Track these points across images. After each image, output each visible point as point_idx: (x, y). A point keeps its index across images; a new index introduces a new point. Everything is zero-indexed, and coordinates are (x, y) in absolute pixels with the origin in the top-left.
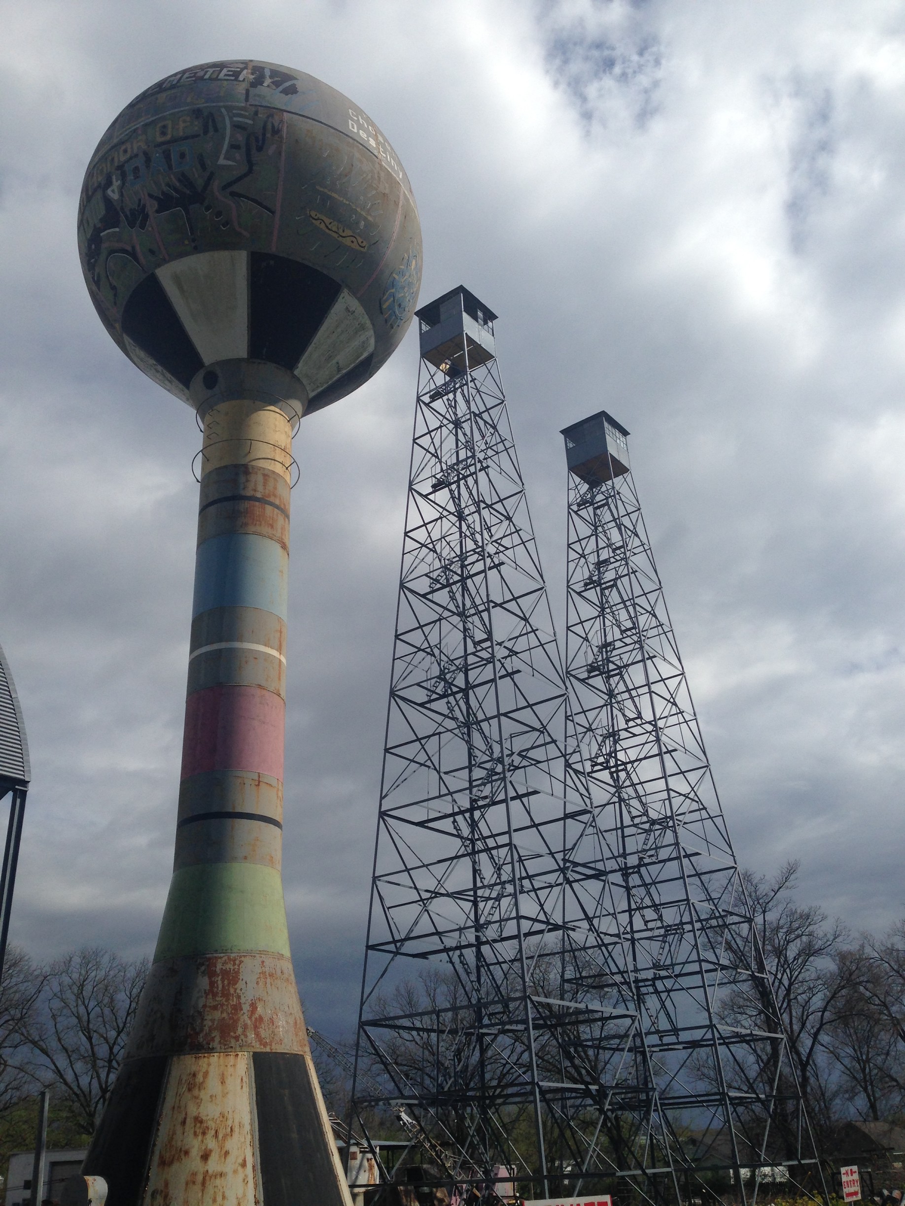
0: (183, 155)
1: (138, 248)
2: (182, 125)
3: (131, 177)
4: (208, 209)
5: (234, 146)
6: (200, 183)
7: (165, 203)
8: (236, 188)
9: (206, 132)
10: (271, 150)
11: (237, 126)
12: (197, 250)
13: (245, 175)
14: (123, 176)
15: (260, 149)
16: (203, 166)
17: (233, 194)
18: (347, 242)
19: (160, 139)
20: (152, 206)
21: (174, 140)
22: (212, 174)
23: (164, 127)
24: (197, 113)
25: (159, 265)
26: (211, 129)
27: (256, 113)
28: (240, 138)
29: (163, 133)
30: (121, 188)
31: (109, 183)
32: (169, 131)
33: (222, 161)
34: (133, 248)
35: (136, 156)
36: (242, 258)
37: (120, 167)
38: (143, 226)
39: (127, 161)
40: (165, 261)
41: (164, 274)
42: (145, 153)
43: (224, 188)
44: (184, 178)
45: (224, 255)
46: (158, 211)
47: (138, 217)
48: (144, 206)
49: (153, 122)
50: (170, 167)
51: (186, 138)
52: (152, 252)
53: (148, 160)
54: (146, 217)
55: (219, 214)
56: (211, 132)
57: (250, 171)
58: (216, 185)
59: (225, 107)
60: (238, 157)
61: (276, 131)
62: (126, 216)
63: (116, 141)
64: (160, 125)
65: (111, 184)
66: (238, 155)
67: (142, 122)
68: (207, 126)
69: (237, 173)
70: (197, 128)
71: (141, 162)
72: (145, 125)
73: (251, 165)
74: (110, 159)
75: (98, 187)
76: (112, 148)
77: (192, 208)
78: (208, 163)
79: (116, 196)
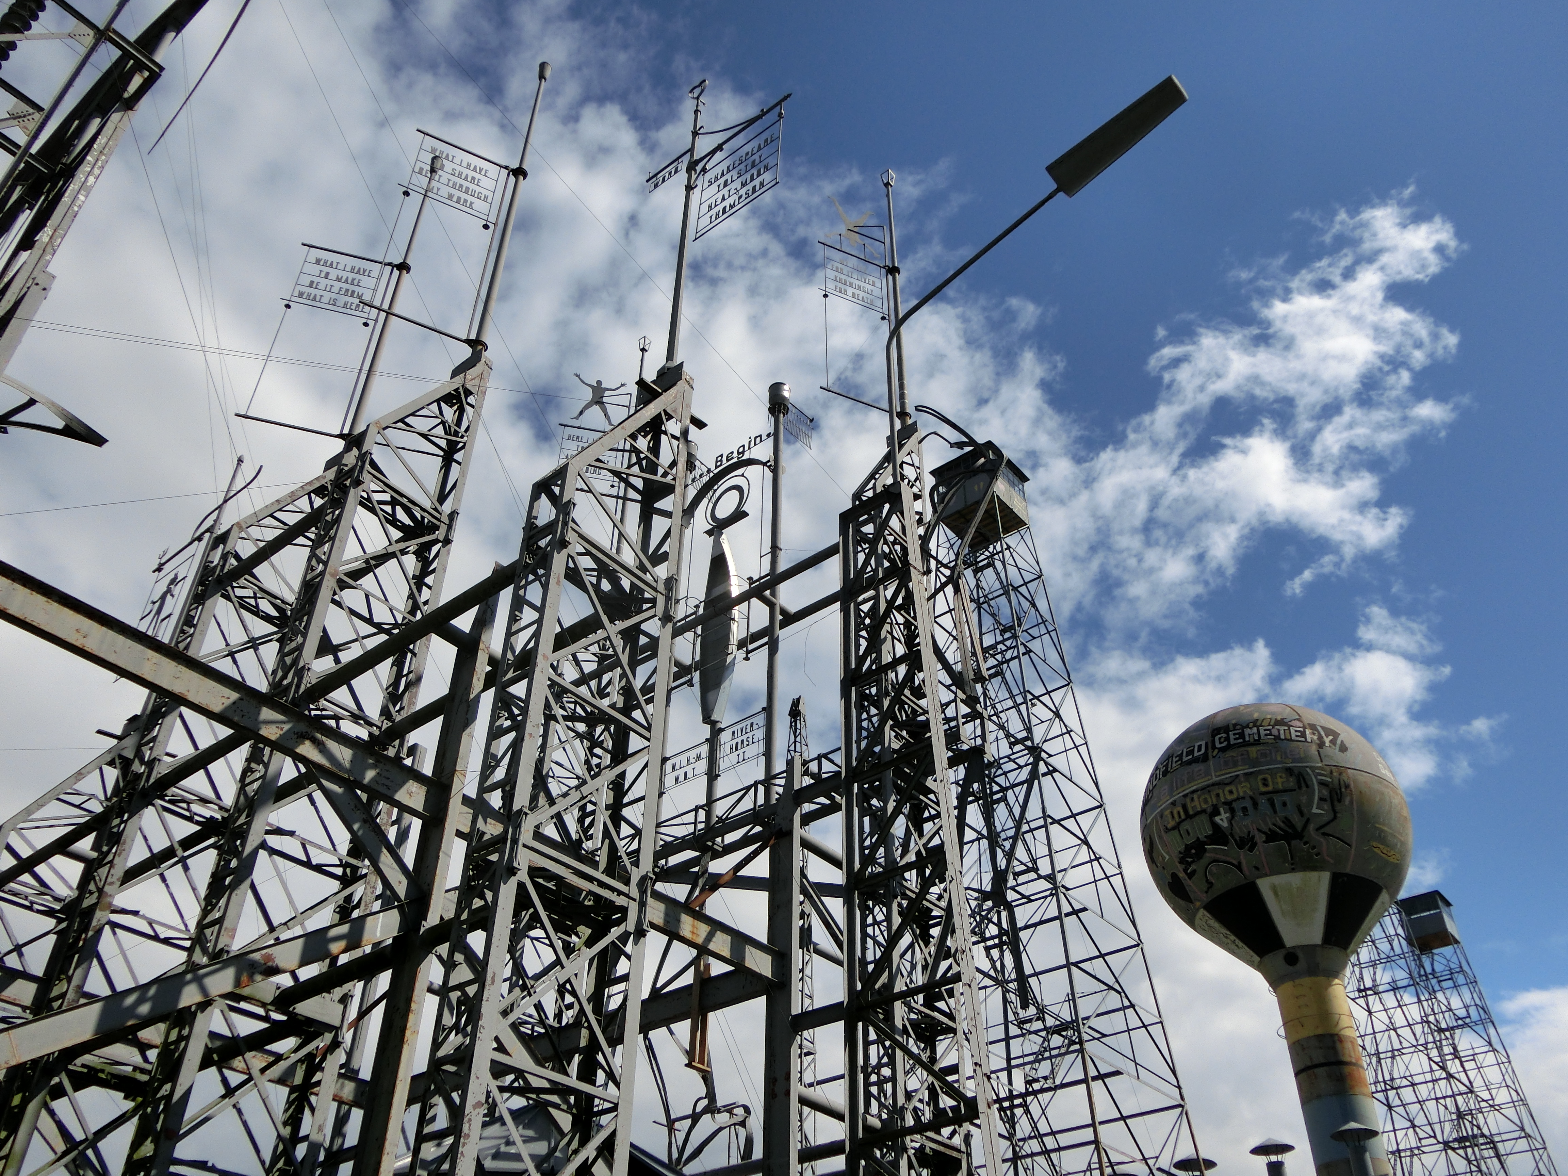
0: (1284, 804)
1: (1243, 863)
2: (1280, 780)
3: (1239, 814)
4: (1305, 843)
5: (1321, 799)
6: (1299, 826)
7: (1271, 837)
8: (1326, 830)
9: (1300, 787)
10: (1347, 801)
11: (1322, 784)
12: (1293, 870)
13: (1332, 821)
14: (1232, 811)
15: (1339, 801)
16: (1302, 814)
17: (1324, 834)
18: (1391, 859)
19: (1263, 789)
20: (1260, 838)
21: (1276, 792)
22: (1308, 820)
23: (1265, 779)
24: (1289, 771)
25: (1259, 877)
26: (1303, 785)
27: (1331, 772)
28: (1325, 792)
29: (1265, 785)
30: (1230, 821)
31: (1216, 812)
32: (1270, 783)
33: (1314, 810)
34: (1240, 863)
35: (1243, 798)
36: (1325, 877)
37: (1228, 804)
38: (1251, 850)
39: (1235, 800)
40: (1266, 875)
41: (1264, 885)
42: (1251, 798)
43: (1318, 829)
44: (1287, 821)
45: (1314, 875)
46: (1265, 842)
47: (1247, 843)
48: (1253, 837)
49: (1252, 773)
50: (1275, 812)
51: (1285, 791)
52: (1257, 868)
53: (1255, 805)
54: (1254, 845)
55: (1314, 847)
56: (1304, 789)
57: (1335, 818)
58: (1311, 827)
59: (1310, 767)
60: (1326, 807)
61: (1347, 786)
62: (1235, 840)
63: (1215, 779)
64: (1260, 777)
65: (1219, 814)
66: (1326, 806)
67: (1241, 770)
68: (1299, 782)
69: (1326, 819)
70: (1292, 783)
71: (1248, 804)
72: (1246, 774)
73: (1335, 812)
74: (1213, 794)
75: (1204, 811)
76: (1213, 785)
77: (1293, 842)
78: (1305, 811)
79: (1225, 824)
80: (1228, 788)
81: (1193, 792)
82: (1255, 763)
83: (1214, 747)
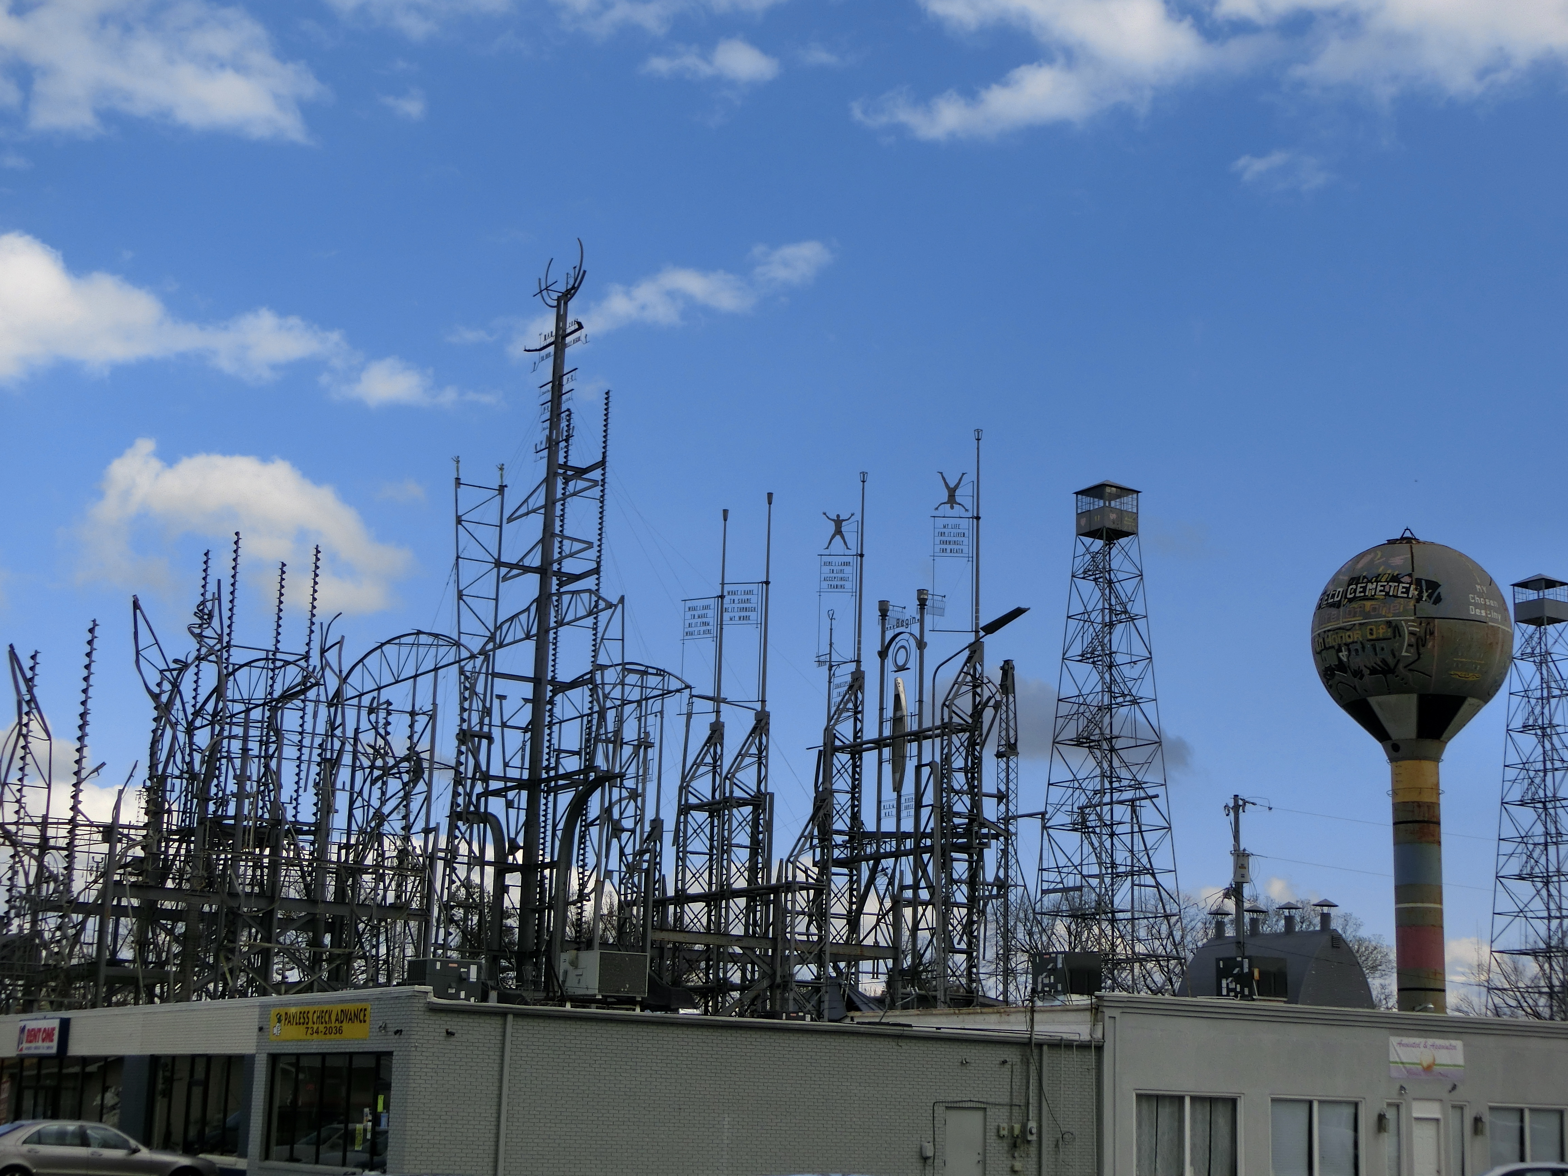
0: (1383, 649)
1: (1357, 687)
2: (1381, 631)
3: (1353, 653)
4: (1397, 676)
5: (1410, 645)
6: (1392, 663)
7: (1373, 671)
8: (1412, 667)
9: (1395, 637)
10: (1430, 644)
11: (1412, 633)
12: (1390, 693)
13: (1416, 660)
14: (1349, 650)
15: (1423, 646)
16: (1394, 655)
17: (1410, 670)
18: (1470, 679)
19: (1370, 637)
20: (1366, 672)
21: (1378, 640)
22: (1398, 661)
23: (1371, 630)
24: (1389, 623)
25: (1368, 695)
26: (1397, 635)
27: (1421, 624)
28: (1413, 640)
29: (1371, 634)
30: (1349, 656)
31: (1339, 650)
32: (1375, 633)
33: (1404, 654)
34: (1355, 686)
35: (1357, 642)
36: (1414, 697)
37: (1347, 645)
38: (1361, 678)
39: (1352, 643)
40: (1371, 695)
41: (1373, 701)
42: (1362, 642)
43: (1405, 667)
44: (1384, 661)
45: (1405, 696)
46: (1370, 674)
47: (1359, 673)
48: (1363, 670)
50: (1376, 654)
51: (1384, 639)
52: (1365, 690)
53: (1363, 648)
54: (1363, 676)
55: (1403, 679)
56: (1397, 637)
57: (1419, 658)
58: (1401, 666)
59: (1405, 621)
61: (1433, 632)
62: (1351, 671)
63: (1342, 625)
64: (1369, 627)
65: (1341, 651)
66: (1412, 650)
67: (1358, 620)
68: (1394, 632)
69: (1411, 660)
70: (1389, 633)
71: (1359, 646)
72: (1360, 624)
73: (1419, 654)
74: (1339, 635)
75: (1333, 647)
76: (1340, 628)
77: (1389, 676)
78: (1397, 653)
79: (1345, 659)
80: (1348, 633)
81: (1329, 631)
82: (1367, 615)
83: (1346, 597)
